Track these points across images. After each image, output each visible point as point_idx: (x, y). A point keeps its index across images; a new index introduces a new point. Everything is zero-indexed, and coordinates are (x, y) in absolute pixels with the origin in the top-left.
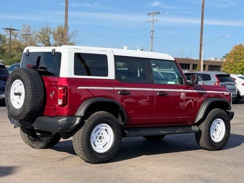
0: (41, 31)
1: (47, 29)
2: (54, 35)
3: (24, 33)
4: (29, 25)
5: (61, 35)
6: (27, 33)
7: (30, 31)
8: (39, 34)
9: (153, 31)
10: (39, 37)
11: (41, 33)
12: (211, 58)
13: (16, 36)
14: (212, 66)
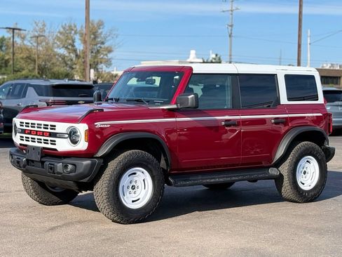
0: (62, 30)
1: (70, 26)
2: (81, 36)
3: (37, 34)
4: (44, 21)
5: (92, 36)
6: (41, 34)
7: (45, 31)
8: (59, 35)
9: (232, 26)
10: (58, 39)
11: (61, 33)
12: (325, 65)
13: (23, 38)
14: (326, 77)
